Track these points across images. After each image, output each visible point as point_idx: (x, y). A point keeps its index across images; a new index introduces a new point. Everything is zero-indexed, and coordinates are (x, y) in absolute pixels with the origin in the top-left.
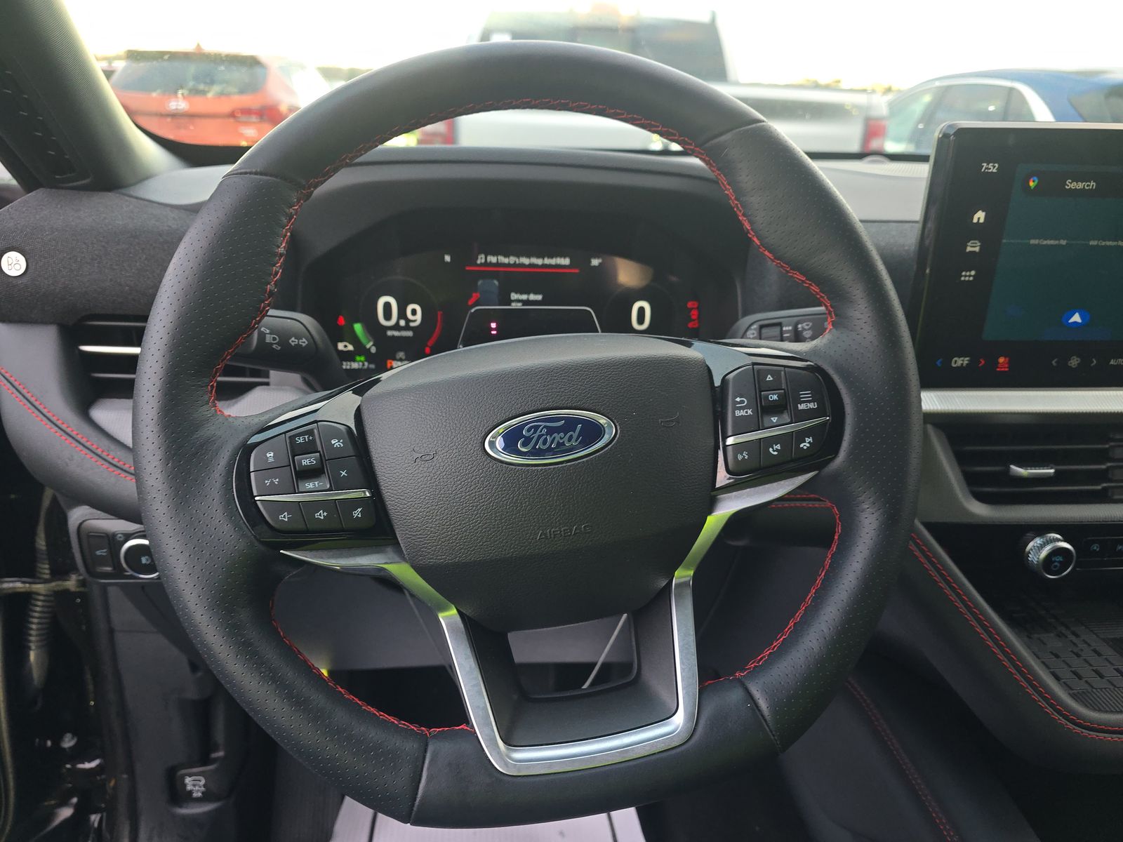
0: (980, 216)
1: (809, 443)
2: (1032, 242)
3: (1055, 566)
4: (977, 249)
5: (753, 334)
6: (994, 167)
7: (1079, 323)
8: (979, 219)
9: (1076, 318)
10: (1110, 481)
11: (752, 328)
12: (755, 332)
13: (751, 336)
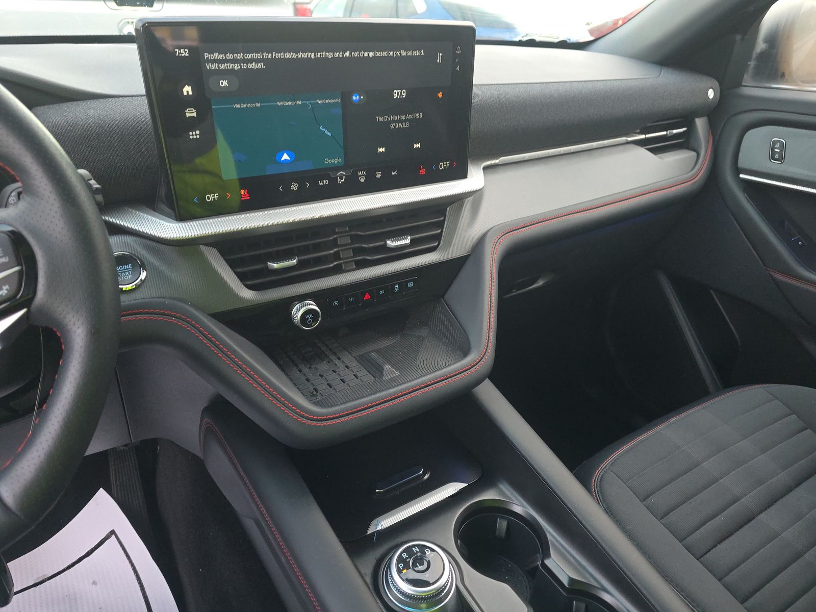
0: (187, 90)
1: (7, 290)
2: (235, 106)
3: (310, 322)
4: (195, 115)
5: (14, 200)
6: (185, 52)
7: (288, 160)
8: (187, 92)
9: (285, 157)
10: (341, 259)
11: (12, 195)
12: (14, 198)
13: (13, 202)
